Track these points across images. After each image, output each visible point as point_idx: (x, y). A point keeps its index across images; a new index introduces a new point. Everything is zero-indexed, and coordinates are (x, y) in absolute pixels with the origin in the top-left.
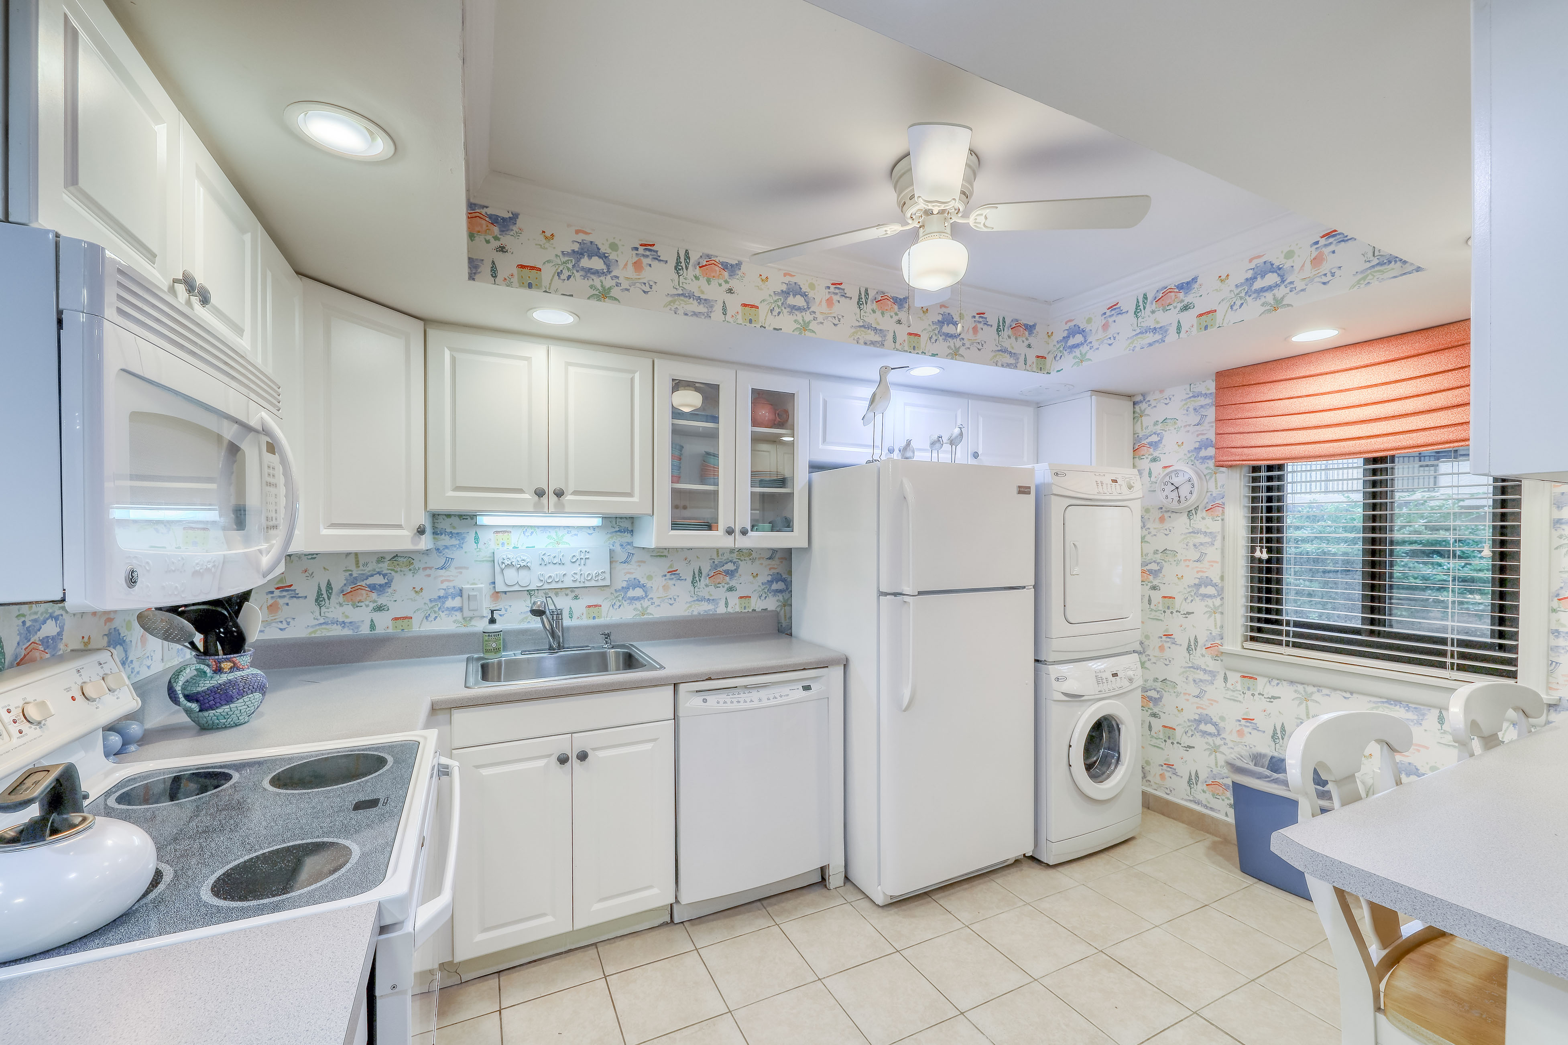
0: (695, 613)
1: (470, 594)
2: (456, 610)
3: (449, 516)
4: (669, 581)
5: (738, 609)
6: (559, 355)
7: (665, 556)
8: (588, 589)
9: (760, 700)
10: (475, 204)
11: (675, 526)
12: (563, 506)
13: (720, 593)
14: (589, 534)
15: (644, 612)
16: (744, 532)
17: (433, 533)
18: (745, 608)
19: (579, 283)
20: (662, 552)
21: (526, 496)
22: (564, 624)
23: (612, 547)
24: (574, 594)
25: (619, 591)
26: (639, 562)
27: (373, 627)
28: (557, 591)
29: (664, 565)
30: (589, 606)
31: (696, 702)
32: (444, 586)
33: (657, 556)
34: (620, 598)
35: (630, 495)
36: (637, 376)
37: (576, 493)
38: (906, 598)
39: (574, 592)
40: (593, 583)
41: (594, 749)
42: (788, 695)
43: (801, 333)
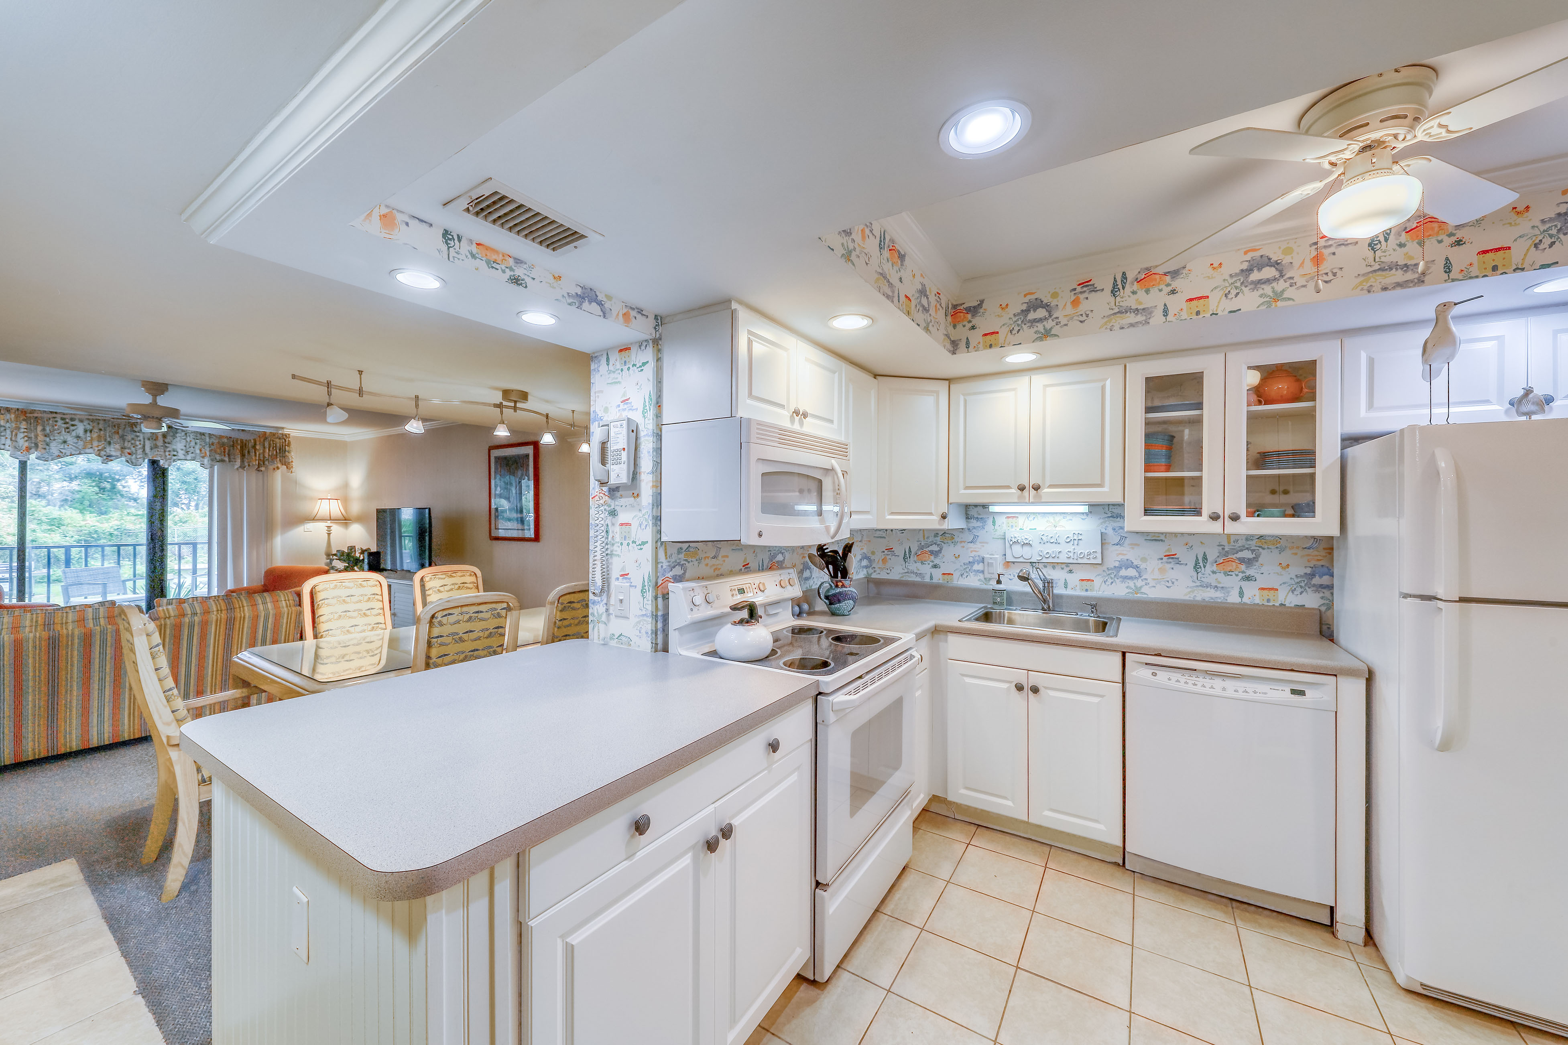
0: (1199, 598)
1: (989, 561)
2: (980, 572)
3: (976, 506)
4: (1166, 564)
5: (1257, 600)
6: (1040, 380)
7: (1162, 540)
8: (1081, 565)
9: (1224, 689)
10: (957, 305)
11: (1147, 512)
12: (1040, 497)
13: (1233, 582)
14: (1083, 519)
15: (1138, 590)
16: (1235, 518)
17: (966, 518)
18: (1268, 601)
19: (1028, 332)
20: (1159, 537)
21: (1013, 491)
22: (1055, 591)
23: (1103, 530)
24: (1068, 569)
25: (1111, 569)
26: (1132, 544)
27: (931, 578)
28: (1054, 565)
29: (1161, 549)
30: (1083, 580)
31: (1146, 673)
32: (973, 554)
33: (1152, 540)
34: (1112, 576)
35: (1100, 485)
36: (1108, 383)
37: (1051, 486)
38: (1440, 604)
39: (1069, 567)
40: (1085, 561)
41: (1046, 688)
42: (1265, 693)
43: (1269, 307)
